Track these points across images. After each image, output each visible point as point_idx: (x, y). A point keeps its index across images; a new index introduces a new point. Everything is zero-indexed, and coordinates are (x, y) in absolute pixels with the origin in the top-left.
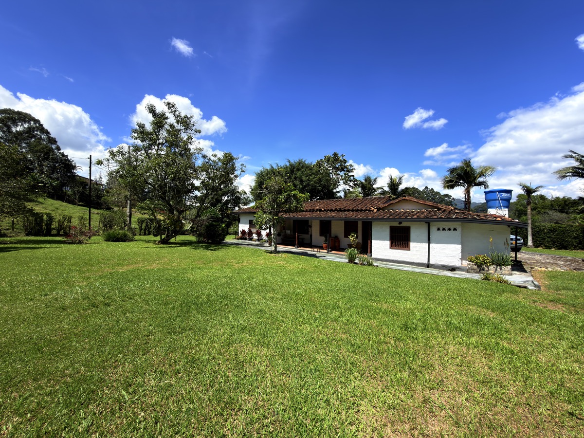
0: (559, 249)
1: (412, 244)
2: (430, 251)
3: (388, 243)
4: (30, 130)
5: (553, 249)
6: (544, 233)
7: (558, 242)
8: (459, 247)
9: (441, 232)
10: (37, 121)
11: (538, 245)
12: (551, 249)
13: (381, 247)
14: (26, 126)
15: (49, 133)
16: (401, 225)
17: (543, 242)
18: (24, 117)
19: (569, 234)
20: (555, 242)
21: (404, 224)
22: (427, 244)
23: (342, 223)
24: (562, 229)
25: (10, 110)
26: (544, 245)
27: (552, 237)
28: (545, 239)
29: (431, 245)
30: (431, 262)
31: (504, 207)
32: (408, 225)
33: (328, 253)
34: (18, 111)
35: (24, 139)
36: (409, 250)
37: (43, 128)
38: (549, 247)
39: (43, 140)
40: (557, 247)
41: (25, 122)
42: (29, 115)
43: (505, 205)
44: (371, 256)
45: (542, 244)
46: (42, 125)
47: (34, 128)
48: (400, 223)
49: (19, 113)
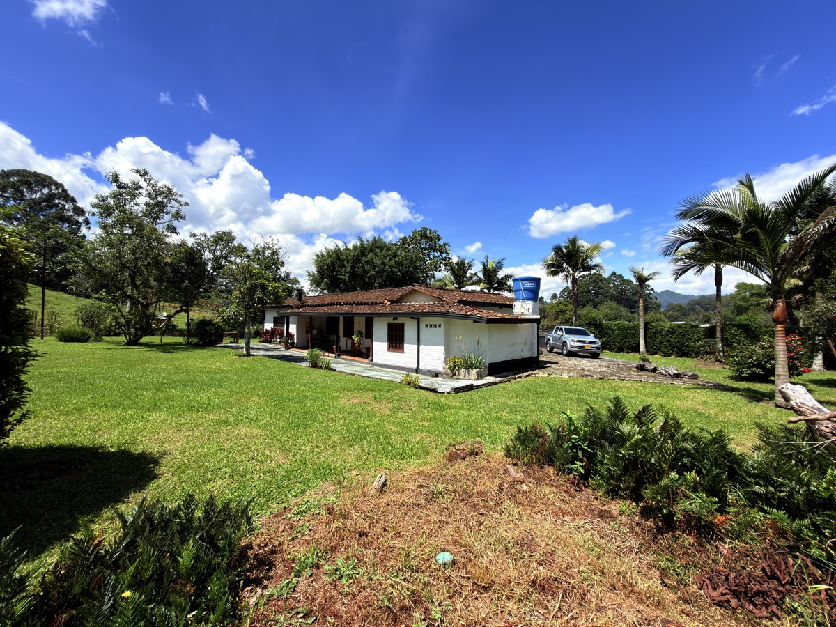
0: (678, 357)
1: (406, 346)
2: (420, 353)
3: (386, 345)
4: (51, 197)
5: (672, 357)
6: (662, 336)
7: (677, 347)
8: (442, 348)
9: (429, 328)
10: (59, 186)
11: (655, 351)
12: (669, 356)
13: (380, 348)
14: (46, 191)
15: (75, 201)
16: (396, 321)
17: (661, 346)
18: (44, 181)
19: (690, 337)
20: (673, 347)
21: (400, 320)
22: (416, 346)
23: (363, 319)
24: (682, 330)
25: (25, 171)
26: (663, 352)
27: (671, 341)
28: (662, 343)
29: (421, 347)
30: (421, 367)
31: (528, 299)
32: (403, 322)
33: (335, 357)
34: (35, 172)
35: (42, 210)
36: (403, 352)
37: (68, 195)
38: (667, 354)
39: (68, 210)
40: (676, 353)
41: (44, 187)
42: (50, 178)
43: (530, 297)
44: (372, 360)
45: (659, 350)
46: (65, 191)
47: (55, 194)
48: (395, 319)
49: (36, 175)
